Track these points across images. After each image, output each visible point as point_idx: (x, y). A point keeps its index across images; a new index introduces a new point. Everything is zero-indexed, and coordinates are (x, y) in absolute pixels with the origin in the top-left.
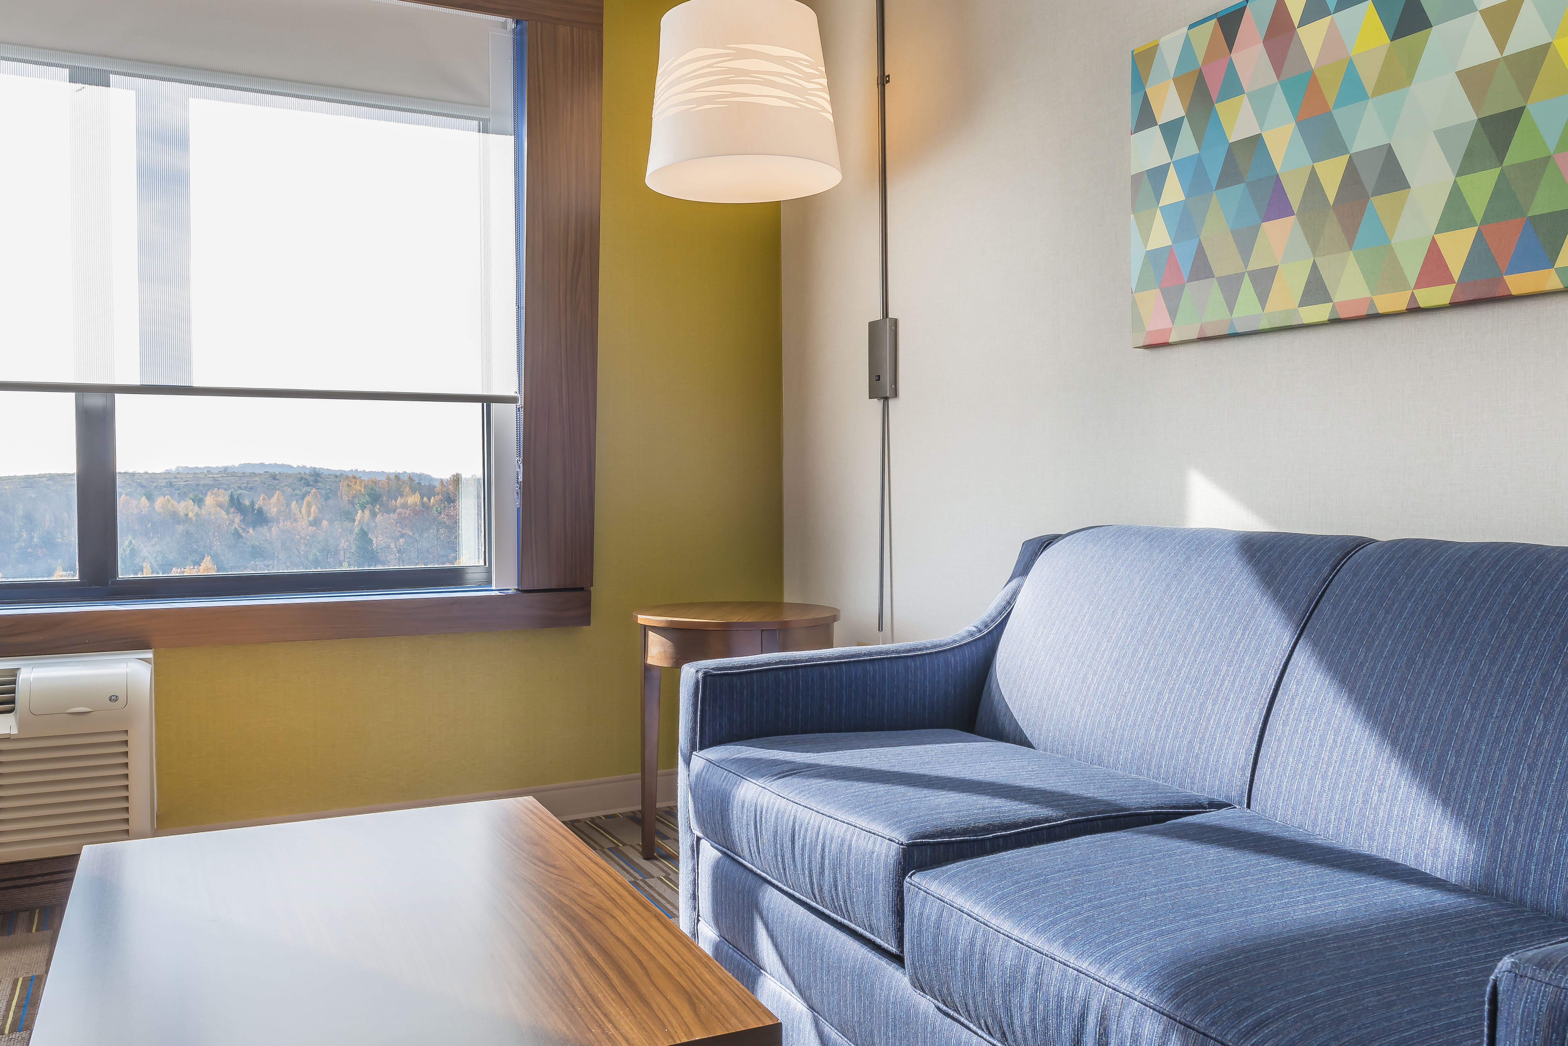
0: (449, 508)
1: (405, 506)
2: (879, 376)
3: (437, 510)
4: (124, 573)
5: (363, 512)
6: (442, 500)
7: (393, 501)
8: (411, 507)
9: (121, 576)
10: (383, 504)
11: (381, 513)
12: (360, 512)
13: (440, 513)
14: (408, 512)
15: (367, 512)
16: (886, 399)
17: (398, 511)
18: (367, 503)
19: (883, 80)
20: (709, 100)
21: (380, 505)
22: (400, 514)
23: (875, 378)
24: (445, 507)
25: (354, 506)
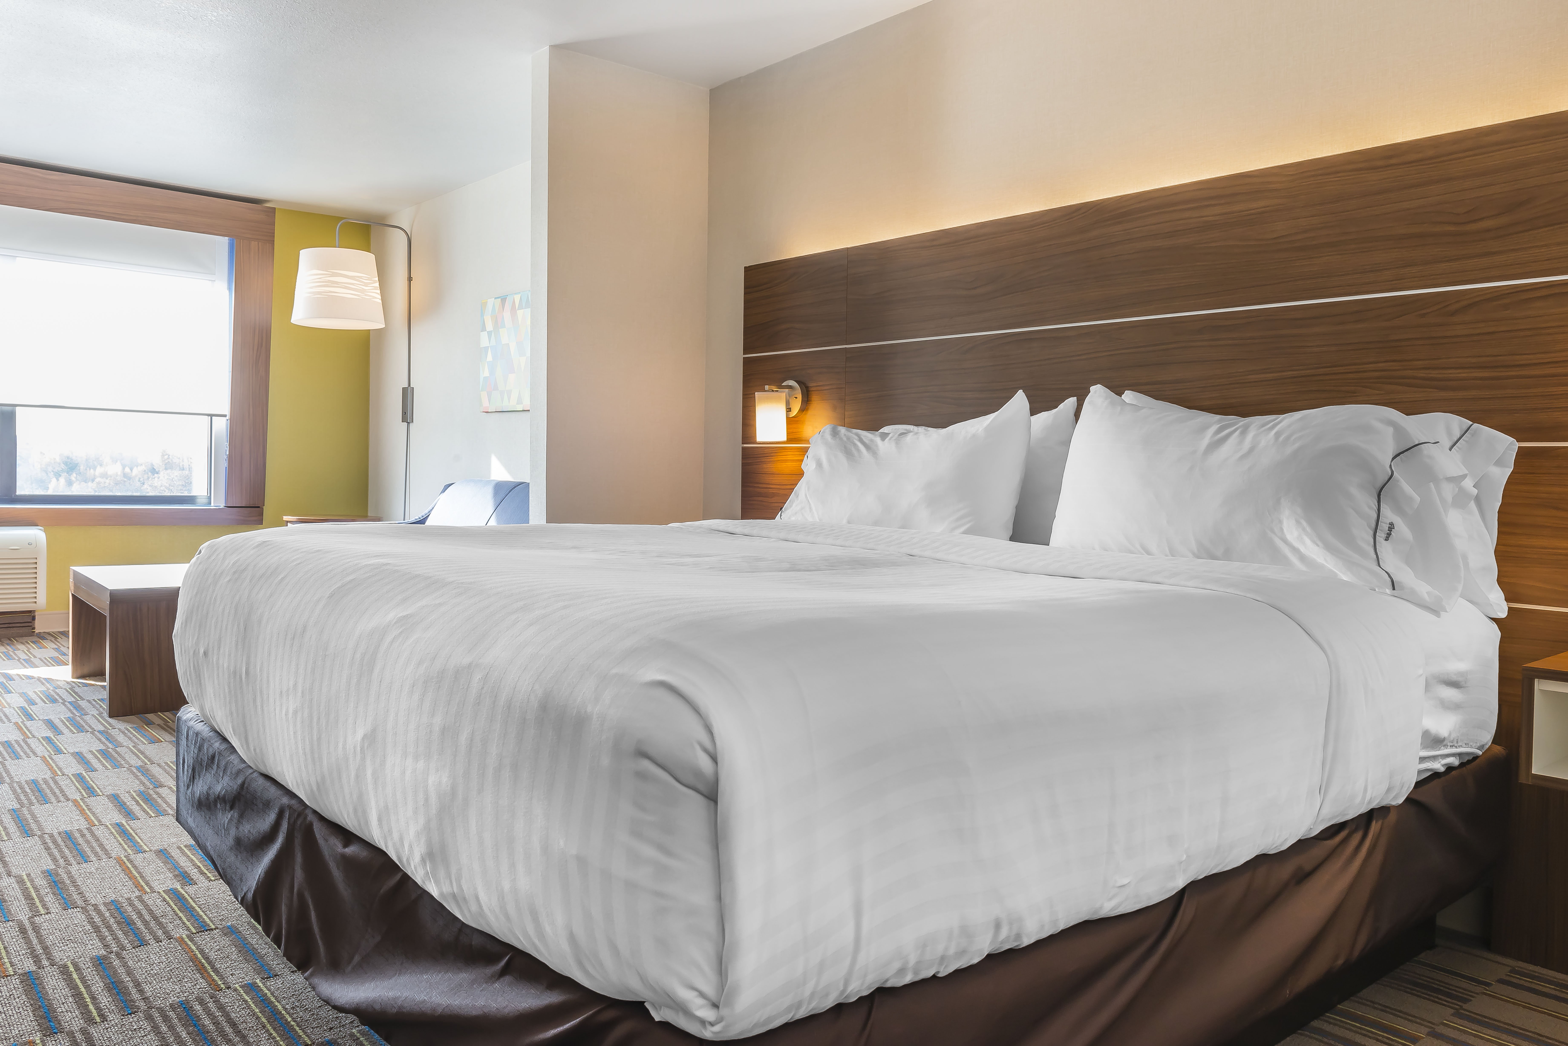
0: (152, 479)
1: (104, 475)
2: (405, 413)
3: (139, 481)
4: (19, 492)
5: (58, 480)
6: (145, 471)
7: (92, 470)
8: (111, 477)
9: (18, 493)
10: (80, 473)
11: (78, 482)
12: (54, 480)
13: (143, 484)
14: (107, 481)
15: (62, 480)
16: (408, 423)
17: (97, 480)
18: (63, 471)
19: (410, 279)
20: (319, 293)
21: (76, 474)
22: (99, 483)
23: (404, 413)
24: (148, 478)
25: (47, 474)
